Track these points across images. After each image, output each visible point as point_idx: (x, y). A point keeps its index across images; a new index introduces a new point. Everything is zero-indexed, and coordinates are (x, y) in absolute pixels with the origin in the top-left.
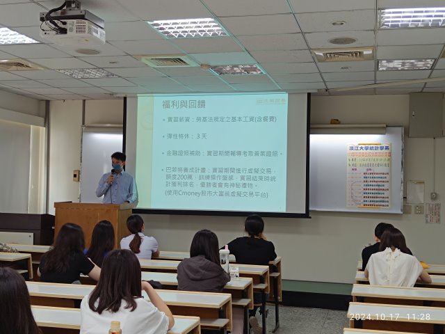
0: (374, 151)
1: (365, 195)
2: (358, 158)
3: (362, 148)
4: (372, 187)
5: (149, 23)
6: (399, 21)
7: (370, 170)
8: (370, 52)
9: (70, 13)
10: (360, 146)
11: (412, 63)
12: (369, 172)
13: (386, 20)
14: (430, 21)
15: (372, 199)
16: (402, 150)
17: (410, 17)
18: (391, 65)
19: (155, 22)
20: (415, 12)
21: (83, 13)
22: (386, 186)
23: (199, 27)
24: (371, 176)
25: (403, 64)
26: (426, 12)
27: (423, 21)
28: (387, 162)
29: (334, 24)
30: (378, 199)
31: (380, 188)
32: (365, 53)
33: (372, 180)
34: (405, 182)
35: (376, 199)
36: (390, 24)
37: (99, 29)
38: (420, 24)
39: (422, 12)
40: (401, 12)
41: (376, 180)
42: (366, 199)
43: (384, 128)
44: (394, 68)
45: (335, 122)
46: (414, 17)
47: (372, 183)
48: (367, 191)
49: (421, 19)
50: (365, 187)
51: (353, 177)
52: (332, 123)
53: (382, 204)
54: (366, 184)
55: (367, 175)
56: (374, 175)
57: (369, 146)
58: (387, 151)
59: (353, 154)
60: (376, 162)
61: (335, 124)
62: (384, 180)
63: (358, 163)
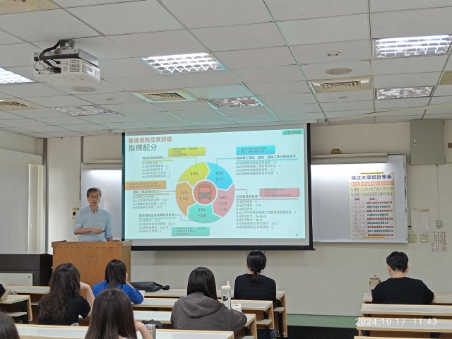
0: (377, 180)
1: (369, 225)
2: (360, 187)
3: (364, 177)
4: (375, 217)
5: (144, 59)
6: (394, 51)
7: (373, 199)
8: (368, 81)
9: (64, 52)
10: (362, 175)
11: (410, 91)
12: (372, 201)
13: (381, 49)
14: (426, 49)
15: (376, 229)
16: (405, 178)
17: (405, 46)
18: (389, 93)
19: (150, 58)
20: (410, 41)
21: (77, 52)
22: (390, 215)
23: (194, 62)
24: (375, 205)
25: (401, 92)
26: (421, 40)
27: (418, 50)
28: (390, 191)
29: (329, 55)
30: (383, 229)
31: (384, 217)
32: (362, 82)
33: (375, 209)
34: (409, 211)
35: (380, 229)
36: (385, 53)
37: (94, 68)
38: (416, 53)
39: (417, 41)
40: (395, 42)
41: (379, 209)
42: (370, 229)
43: (385, 156)
44: (392, 96)
45: (336, 151)
46: (409, 46)
47: (375, 213)
48: (371, 221)
49: (416, 48)
50: (369, 217)
51: (356, 207)
52: (332, 153)
53: (387, 233)
54: (370, 213)
55: (370, 205)
56: (378, 205)
57: (371, 175)
58: (389, 180)
59: (355, 184)
60: (379, 191)
61: (336, 153)
62: (388, 209)
63: (360, 192)
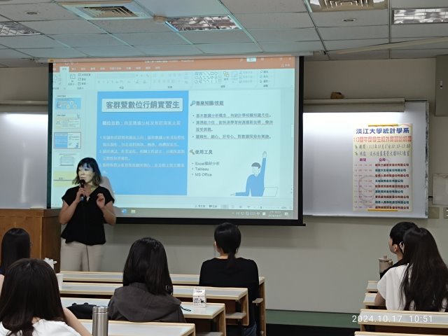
0: (389, 135)
1: (378, 194)
2: (367, 144)
3: (372, 131)
4: (386, 184)
7: (384, 160)
10: (371, 128)
12: (383, 162)
15: (386, 200)
16: (427, 133)
18: (411, 17)
22: (406, 181)
24: (386, 168)
28: (406, 150)
30: (395, 200)
31: (398, 184)
33: (386, 173)
34: (430, 176)
35: (392, 200)
41: (391, 173)
42: (378, 199)
43: (401, 103)
45: (337, 95)
47: (386, 178)
48: (380, 189)
50: (377, 184)
51: (361, 170)
52: (332, 98)
53: (401, 205)
54: (378, 179)
55: (379, 168)
56: (390, 168)
57: (383, 128)
58: (407, 134)
59: (361, 139)
60: (393, 150)
61: (337, 98)
62: (403, 173)
63: (368, 150)
